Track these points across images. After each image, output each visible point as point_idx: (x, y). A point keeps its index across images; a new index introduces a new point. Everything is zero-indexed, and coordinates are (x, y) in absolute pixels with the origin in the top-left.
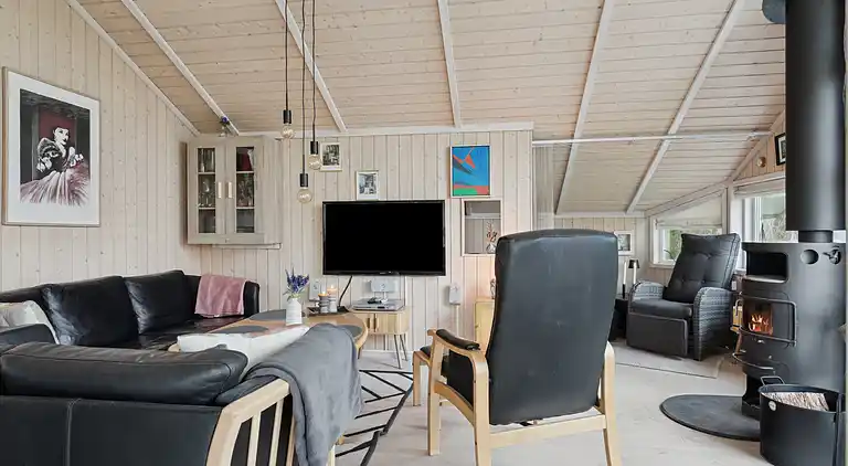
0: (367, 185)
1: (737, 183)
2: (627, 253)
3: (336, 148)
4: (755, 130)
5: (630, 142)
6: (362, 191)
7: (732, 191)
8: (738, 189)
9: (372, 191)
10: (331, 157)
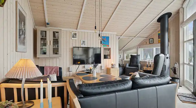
0: (83, 43)
1: (139, 46)
2: (120, 58)
3: (76, 34)
4: (146, 38)
5: (129, 38)
6: (82, 45)
7: (138, 47)
8: (139, 47)
9: (84, 45)
10: (74, 36)
